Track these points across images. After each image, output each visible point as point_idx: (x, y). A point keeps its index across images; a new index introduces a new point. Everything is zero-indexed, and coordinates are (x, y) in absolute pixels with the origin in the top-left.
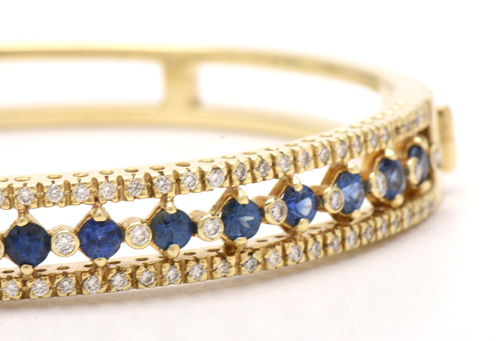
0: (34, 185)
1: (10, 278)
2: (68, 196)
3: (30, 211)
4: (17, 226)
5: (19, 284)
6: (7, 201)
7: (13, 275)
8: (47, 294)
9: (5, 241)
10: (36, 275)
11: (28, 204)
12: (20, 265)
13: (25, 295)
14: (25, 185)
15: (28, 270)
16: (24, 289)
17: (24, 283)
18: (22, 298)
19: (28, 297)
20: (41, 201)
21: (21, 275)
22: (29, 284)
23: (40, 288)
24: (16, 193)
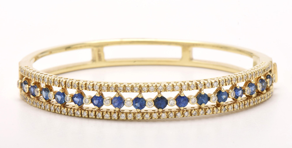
0: (163, 85)
1: (155, 112)
2: (173, 89)
3: (161, 93)
4: (158, 97)
5: (157, 114)
6: (155, 90)
7: (156, 111)
8: (166, 117)
9: (154, 101)
10: (163, 112)
11: (161, 91)
12: (158, 109)
13: (159, 118)
14: (161, 85)
15: (160, 110)
16: (159, 116)
17: (159, 114)
18: (158, 118)
19: (160, 118)
20: (165, 90)
21: (158, 112)
22: (161, 114)
23: (164, 115)
24: (158, 87)
